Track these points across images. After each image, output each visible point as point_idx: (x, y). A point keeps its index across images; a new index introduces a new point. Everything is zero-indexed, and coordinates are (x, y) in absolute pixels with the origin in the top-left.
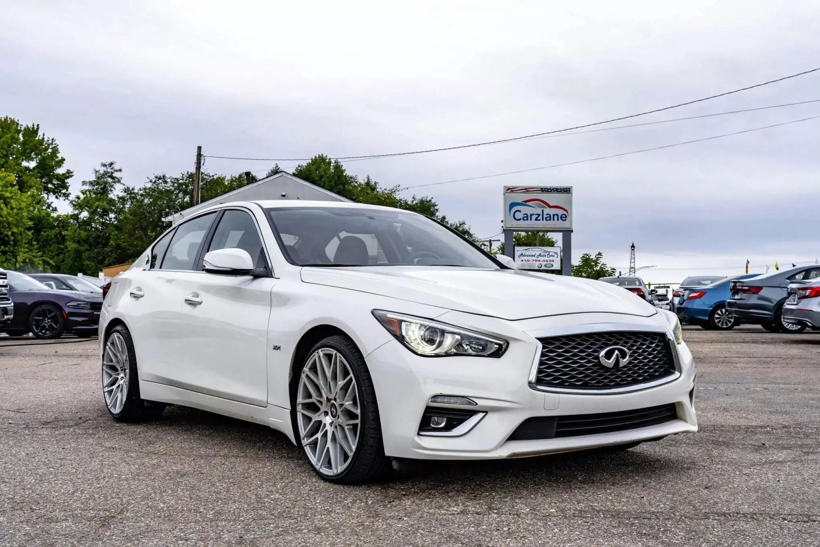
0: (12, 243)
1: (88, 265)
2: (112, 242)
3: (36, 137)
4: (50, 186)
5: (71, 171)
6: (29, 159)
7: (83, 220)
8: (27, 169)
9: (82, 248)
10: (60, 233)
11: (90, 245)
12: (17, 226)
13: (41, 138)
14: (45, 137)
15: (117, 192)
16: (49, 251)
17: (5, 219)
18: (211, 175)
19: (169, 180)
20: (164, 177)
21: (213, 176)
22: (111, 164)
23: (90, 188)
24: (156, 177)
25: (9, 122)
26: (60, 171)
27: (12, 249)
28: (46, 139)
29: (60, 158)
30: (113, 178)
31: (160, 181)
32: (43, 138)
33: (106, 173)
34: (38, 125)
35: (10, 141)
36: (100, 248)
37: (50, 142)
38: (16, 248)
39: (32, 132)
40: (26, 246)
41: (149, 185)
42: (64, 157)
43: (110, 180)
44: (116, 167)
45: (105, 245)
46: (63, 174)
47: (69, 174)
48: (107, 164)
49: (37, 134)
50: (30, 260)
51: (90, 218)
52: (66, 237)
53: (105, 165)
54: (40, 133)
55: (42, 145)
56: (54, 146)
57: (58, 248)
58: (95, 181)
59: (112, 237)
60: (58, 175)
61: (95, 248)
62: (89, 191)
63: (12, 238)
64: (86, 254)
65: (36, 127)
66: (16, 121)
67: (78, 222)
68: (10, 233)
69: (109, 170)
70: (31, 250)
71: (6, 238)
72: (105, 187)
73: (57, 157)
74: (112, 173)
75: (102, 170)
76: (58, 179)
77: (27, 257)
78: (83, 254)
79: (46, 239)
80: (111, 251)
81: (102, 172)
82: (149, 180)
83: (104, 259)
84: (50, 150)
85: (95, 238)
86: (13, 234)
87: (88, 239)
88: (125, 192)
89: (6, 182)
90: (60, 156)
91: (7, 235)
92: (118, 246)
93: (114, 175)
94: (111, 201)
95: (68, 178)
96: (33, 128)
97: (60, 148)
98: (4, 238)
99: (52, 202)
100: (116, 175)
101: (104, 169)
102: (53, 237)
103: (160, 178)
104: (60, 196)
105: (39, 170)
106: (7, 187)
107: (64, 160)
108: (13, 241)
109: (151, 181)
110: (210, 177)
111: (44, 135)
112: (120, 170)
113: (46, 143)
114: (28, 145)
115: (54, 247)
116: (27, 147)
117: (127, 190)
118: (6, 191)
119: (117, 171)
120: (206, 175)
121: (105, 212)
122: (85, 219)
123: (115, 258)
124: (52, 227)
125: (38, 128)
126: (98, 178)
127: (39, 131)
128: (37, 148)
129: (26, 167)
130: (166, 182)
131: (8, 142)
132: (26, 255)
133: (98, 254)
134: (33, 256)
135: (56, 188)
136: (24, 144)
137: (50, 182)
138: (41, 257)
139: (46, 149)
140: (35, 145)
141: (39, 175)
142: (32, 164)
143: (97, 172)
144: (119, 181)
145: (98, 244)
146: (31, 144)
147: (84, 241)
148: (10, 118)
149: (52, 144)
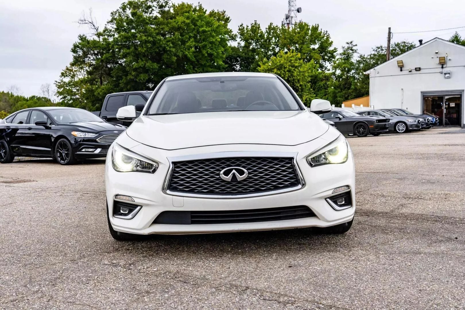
0: (300, 90)
1: (340, 100)
2: (353, 87)
3: (318, 31)
4: (326, 57)
5: (337, 48)
6: (315, 43)
7: (338, 75)
8: (314, 49)
9: (337, 91)
10: (326, 84)
11: (341, 89)
12: (303, 81)
13: (320, 31)
14: (322, 31)
15: (355, 58)
16: (320, 93)
17: (296, 78)
18: (410, 43)
19: (384, 49)
20: (381, 47)
21: (412, 43)
22: (351, 42)
23: (341, 57)
24: (377, 47)
25: (304, 25)
26: (331, 49)
27: (300, 93)
28: (323, 32)
29: (330, 42)
30: (352, 50)
31: (379, 50)
32: (321, 32)
33: (348, 48)
34: (318, 24)
35: (304, 35)
36: (346, 90)
37: (325, 33)
38: (303, 93)
39: (315, 29)
40: (308, 91)
41: (373, 53)
42: (333, 41)
43: (351, 51)
44: (354, 44)
45: (349, 89)
46: (333, 50)
47: (335, 50)
48: (349, 42)
49: (318, 30)
50: (309, 99)
51: (342, 74)
52: (329, 85)
53: (348, 43)
54: (319, 29)
55: (320, 35)
56: (327, 34)
57: (325, 91)
58: (343, 53)
59: (352, 84)
60: (329, 51)
61: (344, 90)
62: (341, 59)
63: (300, 88)
64: (339, 95)
65: (317, 25)
66: (307, 24)
67: (335, 76)
68: (299, 85)
69: (351, 46)
70: (310, 93)
71: (297, 88)
72: (348, 55)
73: (329, 41)
74: (352, 47)
75: (346, 46)
76: (330, 53)
77: (308, 98)
78: (337, 94)
79: (318, 88)
80: (352, 92)
81: (346, 47)
82: (373, 50)
83: (348, 96)
84: (325, 38)
85: (343, 85)
86: (301, 85)
87: (340, 85)
88: (360, 57)
89: (296, 58)
90: (330, 40)
91: (297, 86)
92: (356, 89)
93: (353, 48)
94: (352, 64)
95: (335, 52)
96: (316, 26)
97: (331, 36)
98: (296, 88)
99: (327, 66)
100: (354, 48)
101: (348, 45)
102: (322, 85)
103: (379, 48)
104: (331, 62)
105: (320, 49)
106: (297, 60)
107: (332, 42)
108: (301, 89)
109: (374, 50)
110: (410, 44)
111: (321, 30)
112: (356, 45)
113: (323, 34)
114: (313, 36)
115: (323, 91)
116: (313, 37)
117: (361, 56)
118: (296, 63)
119: (354, 46)
120: (407, 43)
121: (349, 71)
122: (339, 74)
123: (354, 96)
124: (322, 80)
125: (318, 26)
126: (344, 51)
127: (319, 27)
128: (318, 37)
129: (313, 48)
130: (382, 50)
131: (303, 36)
132: (307, 96)
133: (346, 93)
134: (311, 97)
135: (329, 58)
136: (311, 35)
137: (326, 55)
138: (315, 97)
139: (323, 37)
140: (317, 36)
141: (319, 52)
142: (316, 46)
143: (343, 48)
144: (356, 52)
145: (345, 88)
146: (315, 35)
147: (338, 87)
148: (304, 23)
149: (326, 34)
